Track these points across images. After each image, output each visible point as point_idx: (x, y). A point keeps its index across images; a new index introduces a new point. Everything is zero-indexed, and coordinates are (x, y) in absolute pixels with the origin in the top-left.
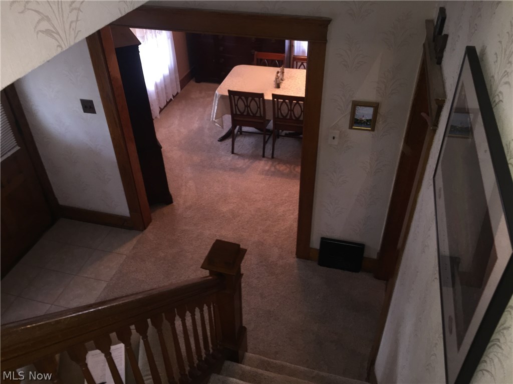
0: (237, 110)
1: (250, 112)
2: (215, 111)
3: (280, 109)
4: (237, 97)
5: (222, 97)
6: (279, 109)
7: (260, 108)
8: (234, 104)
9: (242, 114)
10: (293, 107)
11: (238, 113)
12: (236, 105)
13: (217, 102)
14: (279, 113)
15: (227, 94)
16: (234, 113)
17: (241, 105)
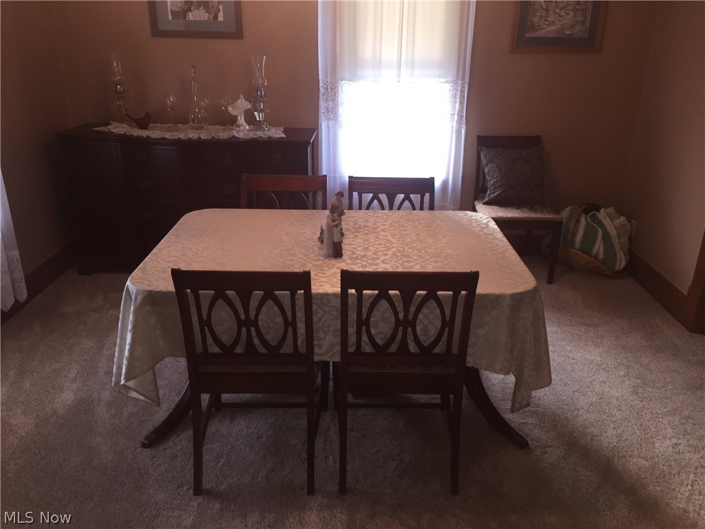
0: (210, 340)
1: (256, 341)
2: (126, 353)
3: (367, 323)
4: (206, 294)
5: (152, 299)
6: (363, 323)
7: (293, 324)
8: (195, 318)
9: (227, 351)
10: (413, 309)
11: (215, 349)
12: (206, 323)
13: (131, 317)
14: (365, 337)
15: (168, 285)
16: (199, 349)
17: (224, 321)
